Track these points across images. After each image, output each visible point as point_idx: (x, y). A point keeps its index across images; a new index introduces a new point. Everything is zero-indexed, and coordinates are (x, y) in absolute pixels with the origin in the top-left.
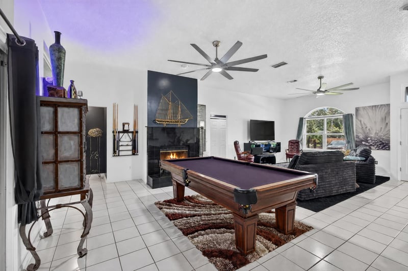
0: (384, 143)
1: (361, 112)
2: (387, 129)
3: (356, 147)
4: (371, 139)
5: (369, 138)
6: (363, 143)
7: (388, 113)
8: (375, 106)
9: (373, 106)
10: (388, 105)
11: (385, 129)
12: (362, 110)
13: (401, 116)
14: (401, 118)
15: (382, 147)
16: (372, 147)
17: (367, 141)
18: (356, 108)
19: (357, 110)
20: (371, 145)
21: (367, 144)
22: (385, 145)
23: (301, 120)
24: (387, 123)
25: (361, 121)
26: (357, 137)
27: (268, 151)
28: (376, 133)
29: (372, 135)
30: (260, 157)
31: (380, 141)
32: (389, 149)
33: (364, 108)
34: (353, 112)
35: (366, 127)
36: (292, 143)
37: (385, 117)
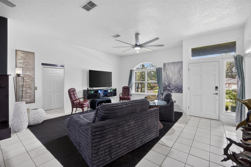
0: (179, 88)
1: (167, 66)
2: (181, 79)
3: (164, 91)
4: (172, 86)
5: (171, 85)
6: (168, 88)
7: (182, 68)
8: (175, 62)
9: (173, 63)
10: (182, 62)
11: (179, 79)
12: (167, 65)
13: (189, 69)
14: (189, 70)
15: (178, 91)
16: (173, 91)
17: (169, 87)
18: (164, 64)
19: (164, 65)
20: (172, 90)
21: (170, 89)
22: (180, 90)
23: (131, 71)
24: (181, 75)
25: (166, 73)
26: (165, 84)
27: (106, 96)
28: (175, 81)
29: (173, 83)
30: (96, 101)
31: (177, 87)
32: (182, 92)
33: (168, 64)
34: (162, 67)
35: (170, 77)
36: (125, 88)
37: (180, 70)
